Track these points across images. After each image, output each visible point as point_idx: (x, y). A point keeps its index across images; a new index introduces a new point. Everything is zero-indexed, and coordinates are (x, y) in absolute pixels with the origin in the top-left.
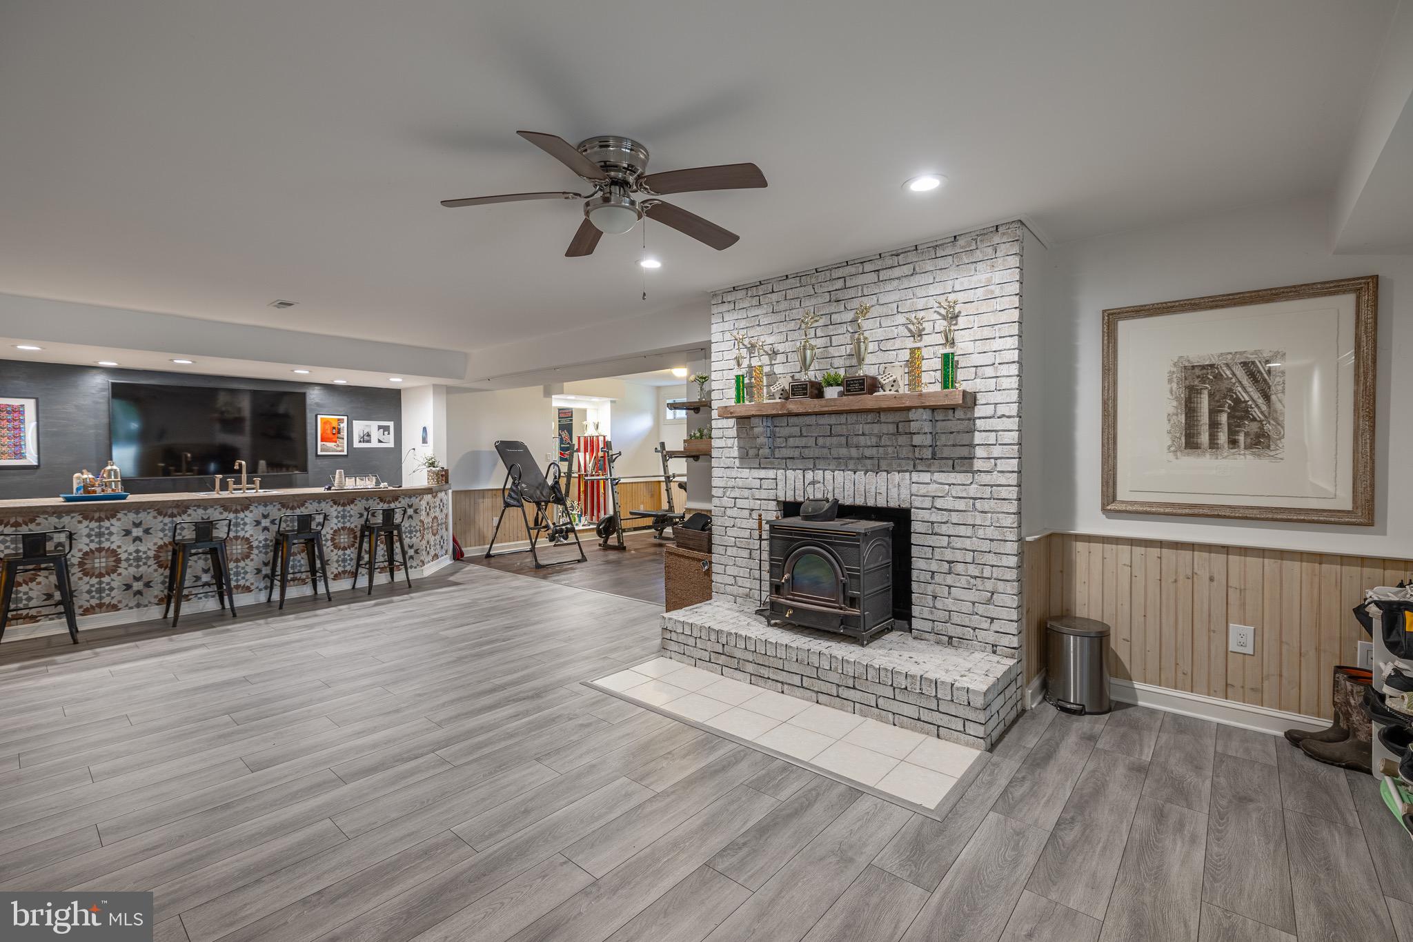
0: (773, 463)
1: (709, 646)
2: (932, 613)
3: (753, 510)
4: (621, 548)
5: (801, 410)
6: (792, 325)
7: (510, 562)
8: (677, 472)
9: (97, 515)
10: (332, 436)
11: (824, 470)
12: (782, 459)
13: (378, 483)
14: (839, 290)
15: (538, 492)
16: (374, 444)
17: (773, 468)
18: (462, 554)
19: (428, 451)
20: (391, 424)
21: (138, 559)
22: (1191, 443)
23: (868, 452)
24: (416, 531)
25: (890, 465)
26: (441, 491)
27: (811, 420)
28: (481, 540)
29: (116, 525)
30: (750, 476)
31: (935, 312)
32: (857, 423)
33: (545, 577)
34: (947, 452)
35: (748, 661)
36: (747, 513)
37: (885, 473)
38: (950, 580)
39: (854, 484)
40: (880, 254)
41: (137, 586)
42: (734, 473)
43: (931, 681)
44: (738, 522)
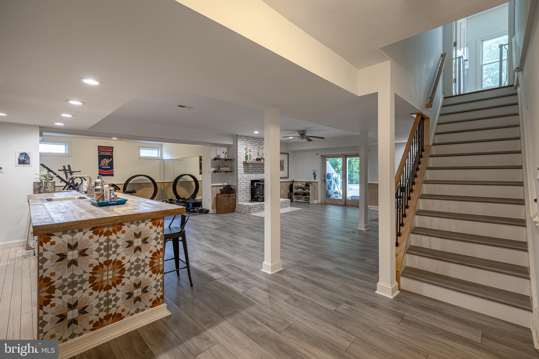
3: (246, 183)
11: (258, 174)
12: (252, 172)
17: (250, 174)
30: (246, 176)
44: (244, 185)
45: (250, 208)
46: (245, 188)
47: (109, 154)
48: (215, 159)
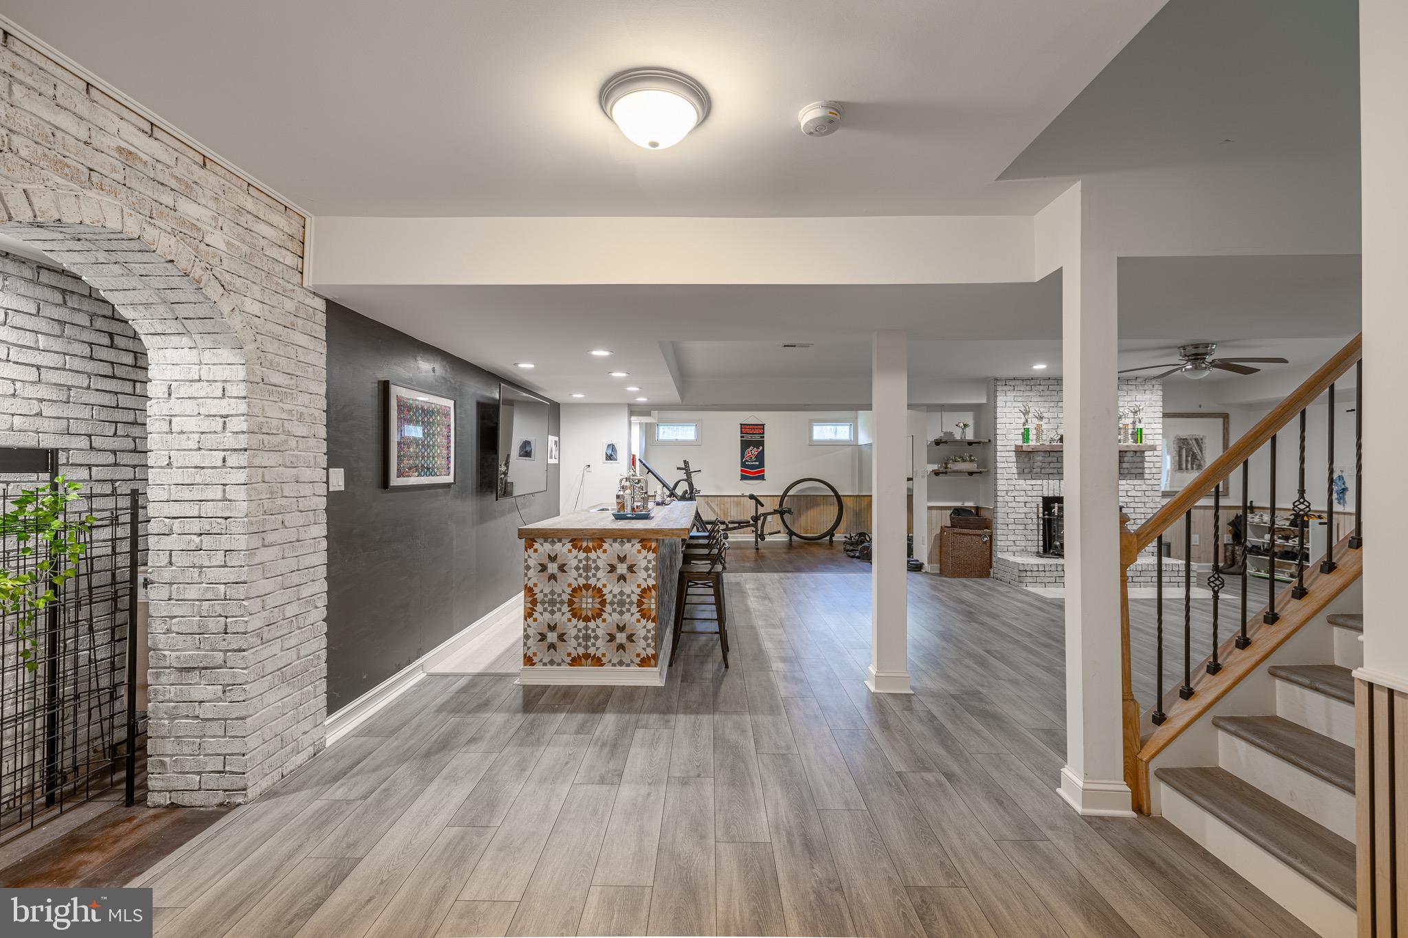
0: (1041, 476)
1: (1055, 574)
6: (1052, 404)
12: (1046, 474)
19: (618, 469)
20: (557, 440)
22: (1180, 468)
30: (1024, 483)
34: (1132, 471)
36: (1022, 504)
42: (1014, 482)
44: (1017, 510)
45: (1023, 571)
46: (1023, 516)
47: (757, 438)
48: (938, 443)
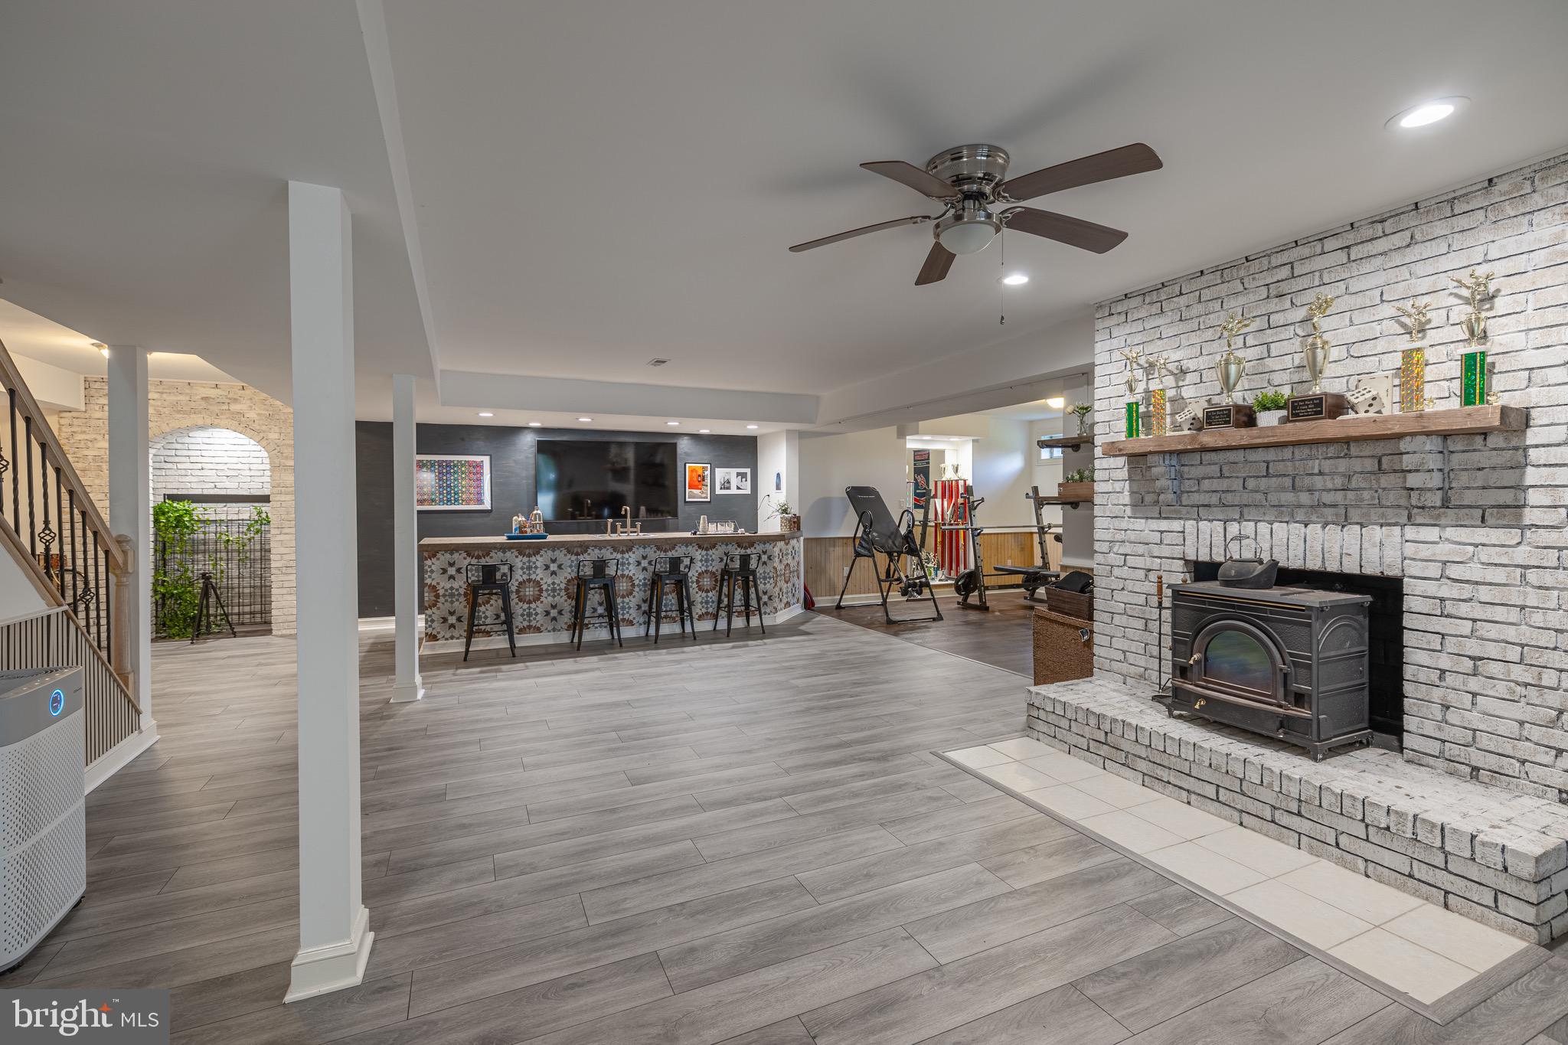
0: (1179, 512)
1: (1087, 731)
2: (1440, 729)
3: (1150, 570)
4: (983, 608)
5: (1221, 443)
6: (1209, 334)
7: (860, 615)
8: (1053, 523)
9: (527, 552)
10: (697, 483)
11: (1256, 522)
12: (1192, 506)
13: (736, 529)
14: (1282, 280)
15: (890, 542)
16: (734, 491)
17: (1180, 518)
18: (813, 604)
19: (781, 497)
20: (748, 471)
21: (554, 590)
23: (1327, 498)
24: (770, 578)
25: (1367, 515)
26: (793, 538)
27: (1239, 456)
28: (831, 591)
29: (540, 561)
30: (1147, 528)
31: (1451, 294)
32: (1311, 458)
33: (896, 634)
34: (1469, 498)
35: (1140, 757)
36: (1141, 574)
37: (1358, 527)
38: (1474, 684)
39: (1305, 539)
40: (1352, 224)
41: (554, 613)
42: (1124, 524)
43: (1433, 825)
44: (1130, 585)
